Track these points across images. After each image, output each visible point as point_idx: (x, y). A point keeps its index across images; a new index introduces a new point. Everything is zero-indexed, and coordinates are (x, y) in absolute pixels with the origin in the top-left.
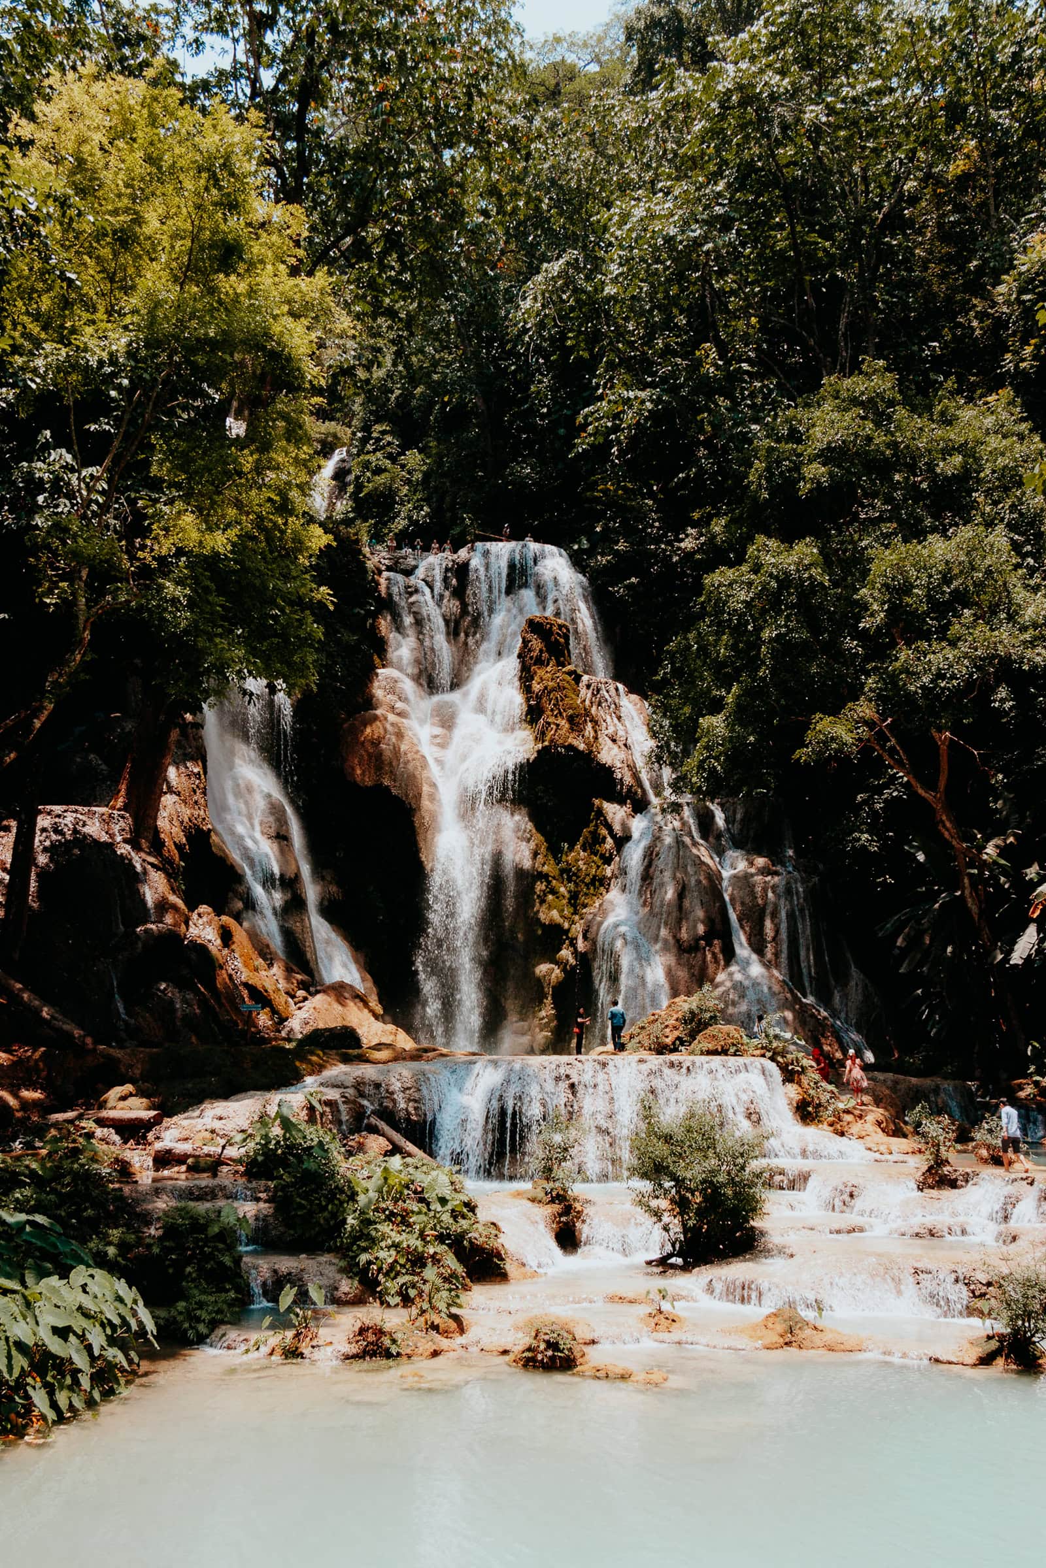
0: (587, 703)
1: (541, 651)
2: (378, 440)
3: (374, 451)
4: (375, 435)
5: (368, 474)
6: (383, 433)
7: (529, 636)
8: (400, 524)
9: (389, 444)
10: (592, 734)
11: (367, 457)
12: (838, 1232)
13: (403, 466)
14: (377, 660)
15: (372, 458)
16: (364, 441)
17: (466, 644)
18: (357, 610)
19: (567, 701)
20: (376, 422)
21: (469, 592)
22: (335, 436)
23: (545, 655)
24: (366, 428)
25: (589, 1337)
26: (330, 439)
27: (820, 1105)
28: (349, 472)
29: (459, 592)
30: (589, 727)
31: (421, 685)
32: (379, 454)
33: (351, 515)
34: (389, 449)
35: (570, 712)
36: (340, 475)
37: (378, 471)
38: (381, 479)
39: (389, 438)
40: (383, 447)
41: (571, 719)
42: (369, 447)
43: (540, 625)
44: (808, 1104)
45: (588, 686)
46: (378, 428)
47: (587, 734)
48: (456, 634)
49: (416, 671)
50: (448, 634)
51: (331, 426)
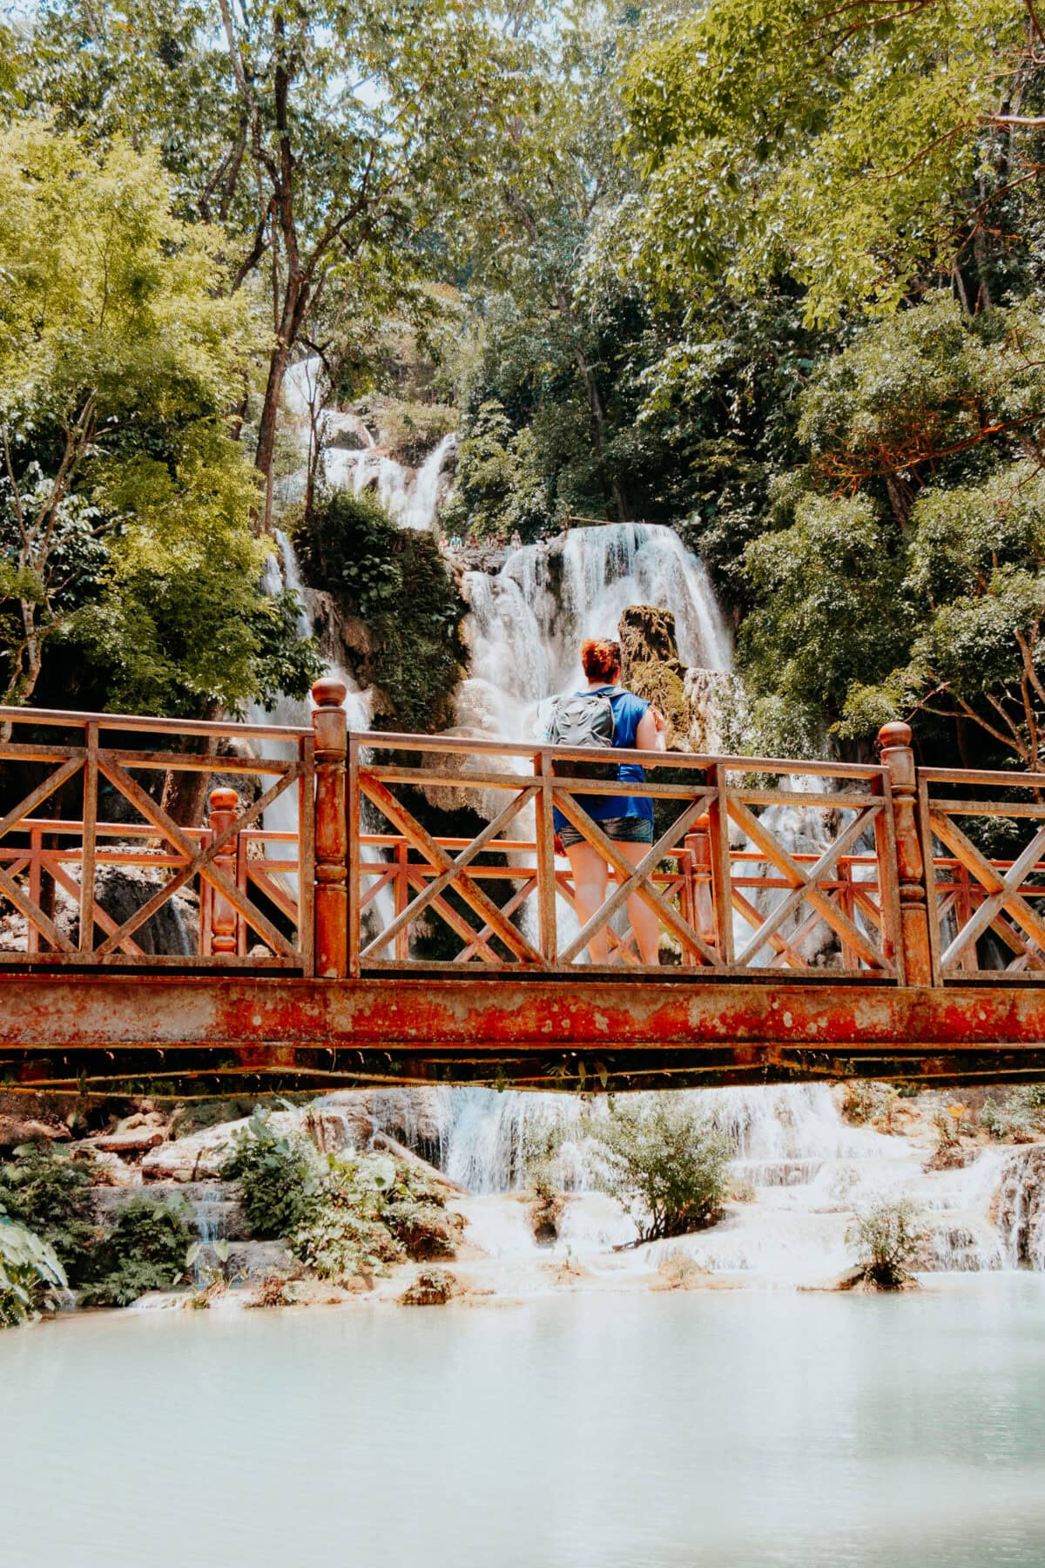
0: (693, 699)
1: (640, 645)
2: (486, 421)
3: (483, 433)
4: (482, 416)
5: (476, 461)
6: (492, 412)
7: (627, 629)
8: (512, 514)
9: (499, 424)
10: (699, 733)
11: (473, 443)
12: (817, 1212)
13: (515, 450)
14: (462, 670)
15: (479, 442)
16: (472, 422)
17: (563, 644)
18: (435, 618)
19: (670, 698)
20: (484, 400)
21: (564, 586)
22: (443, 420)
23: (645, 650)
24: (473, 410)
25: (487, 1288)
26: (438, 424)
27: (870, 1105)
28: (456, 462)
29: (554, 587)
30: (695, 726)
31: (513, 695)
32: (487, 437)
33: (460, 510)
34: (498, 430)
35: (674, 711)
36: (449, 466)
37: (486, 457)
38: (489, 467)
39: (499, 417)
40: (492, 429)
41: (675, 718)
42: (477, 430)
43: (638, 616)
44: (857, 1105)
45: (694, 680)
46: (487, 406)
47: (692, 734)
48: (552, 633)
49: (506, 679)
50: (542, 634)
51: (438, 410)
